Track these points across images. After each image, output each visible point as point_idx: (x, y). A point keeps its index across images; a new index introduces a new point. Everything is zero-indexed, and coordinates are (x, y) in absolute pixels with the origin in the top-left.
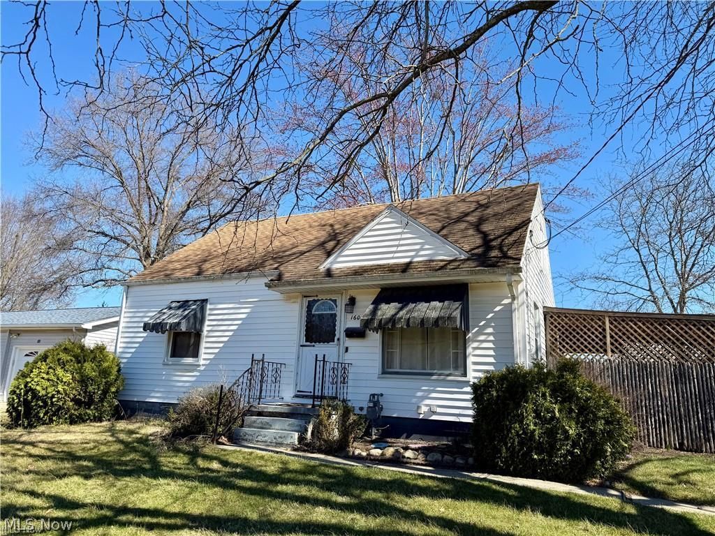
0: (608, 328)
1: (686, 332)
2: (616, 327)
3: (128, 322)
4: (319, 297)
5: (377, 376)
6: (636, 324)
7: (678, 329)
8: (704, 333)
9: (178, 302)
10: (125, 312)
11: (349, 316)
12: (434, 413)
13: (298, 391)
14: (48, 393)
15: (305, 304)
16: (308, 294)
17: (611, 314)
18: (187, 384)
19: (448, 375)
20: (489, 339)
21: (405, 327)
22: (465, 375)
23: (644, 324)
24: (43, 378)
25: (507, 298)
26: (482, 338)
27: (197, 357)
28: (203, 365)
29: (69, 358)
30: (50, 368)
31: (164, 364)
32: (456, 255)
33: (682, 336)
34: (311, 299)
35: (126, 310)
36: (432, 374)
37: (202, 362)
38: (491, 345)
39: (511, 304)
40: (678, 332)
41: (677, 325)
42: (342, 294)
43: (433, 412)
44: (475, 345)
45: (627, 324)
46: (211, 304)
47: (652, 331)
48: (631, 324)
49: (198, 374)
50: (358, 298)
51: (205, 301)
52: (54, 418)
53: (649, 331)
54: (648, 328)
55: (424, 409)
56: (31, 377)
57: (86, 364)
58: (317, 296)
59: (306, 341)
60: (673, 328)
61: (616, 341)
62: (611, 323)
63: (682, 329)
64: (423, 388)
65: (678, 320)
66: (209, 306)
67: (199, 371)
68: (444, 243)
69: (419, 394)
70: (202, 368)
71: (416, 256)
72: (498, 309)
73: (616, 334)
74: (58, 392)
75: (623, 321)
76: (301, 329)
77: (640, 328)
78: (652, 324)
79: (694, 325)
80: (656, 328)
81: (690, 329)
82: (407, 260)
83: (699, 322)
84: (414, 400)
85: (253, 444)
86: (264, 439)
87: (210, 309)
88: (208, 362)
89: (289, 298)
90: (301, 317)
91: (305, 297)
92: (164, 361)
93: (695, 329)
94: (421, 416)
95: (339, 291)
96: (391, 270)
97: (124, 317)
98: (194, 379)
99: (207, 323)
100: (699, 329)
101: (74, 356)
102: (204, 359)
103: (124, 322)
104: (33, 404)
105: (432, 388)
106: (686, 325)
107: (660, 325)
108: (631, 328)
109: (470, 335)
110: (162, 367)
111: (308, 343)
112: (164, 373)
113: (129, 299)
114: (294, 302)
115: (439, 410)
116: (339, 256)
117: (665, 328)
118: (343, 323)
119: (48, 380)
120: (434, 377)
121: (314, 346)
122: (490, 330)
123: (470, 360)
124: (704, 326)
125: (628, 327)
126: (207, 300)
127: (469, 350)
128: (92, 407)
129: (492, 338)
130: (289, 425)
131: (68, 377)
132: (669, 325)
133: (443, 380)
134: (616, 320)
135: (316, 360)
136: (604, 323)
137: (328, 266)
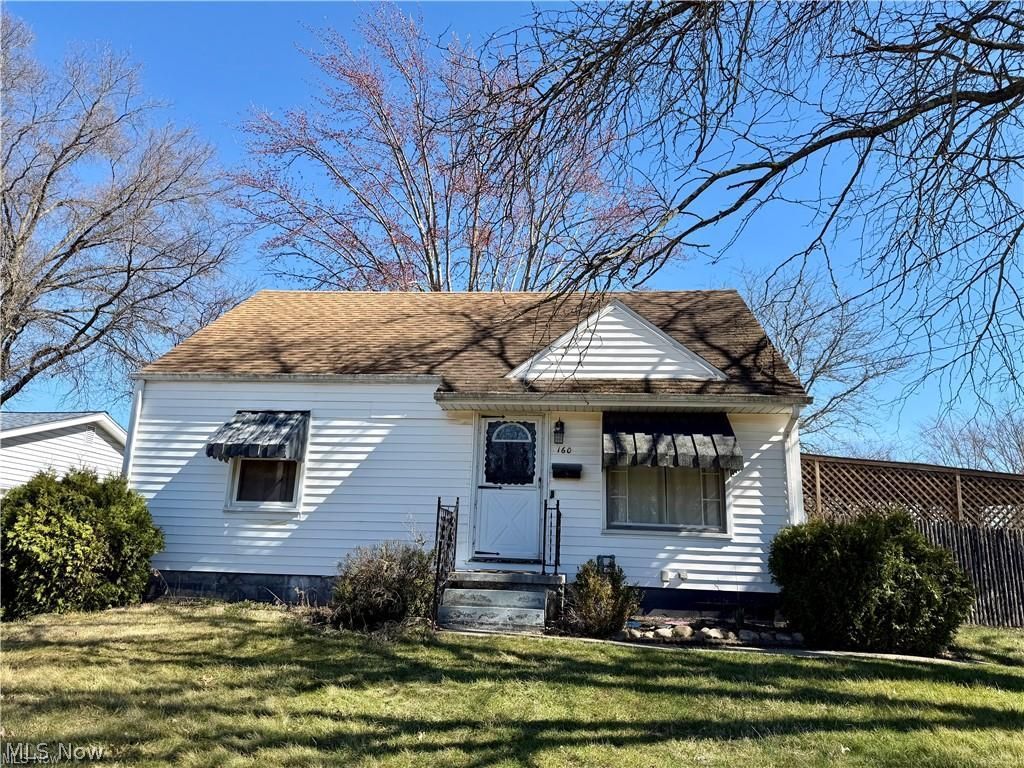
0: (818, 475)
1: (902, 483)
2: (827, 474)
3: (144, 440)
4: (508, 419)
5: (599, 532)
6: (848, 472)
7: (893, 479)
8: (920, 484)
9: (254, 412)
10: (140, 424)
11: (555, 447)
12: (684, 580)
13: (477, 553)
14: (56, 558)
15: (485, 427)
16: (488, 414)
17: (822, 459)
18: (274, 544)
19: (700, 531)
20: (755, 485)
21: (672, 466)
22: (724, 530)
23: (857, 472)
24: (41, 532)
25: (779, 434)
26: (747, 483)
27: (291, 500)
28: (304, 513)
29: (83, 498)
30: (51, 514)
31: (224, 511)
32: (710, 374)
33: (897, 487)
34: (493, 420)
35: (142, 421)
36: (679, 530)
37: (301, 509)
38: (756, 493)
39: (783, 442)
40: (893, 483)
41: (893, 474)
42: (544, 416)
43: (682, 579)
44: (738, 492)
45: (839, 471)
46: (315, 419)
47: (866, 481)
48: (844, 471)
49: (296, 527)
50: (567, 423)
51: (306, 414)
52: (60, 601)
53: (862, 481)
54: (862, 476)
55: (671, 575)
56: (15, 531)
57: (113, 509)
58: (503, 417)
59: (487, 481)
60: (888, 478)
61: (827, 491)
62: (822, 470)
63: (897, 479)
64: (668, 548)
65: (894, 468)
66: (312, 423)
67: (297, 522)
68: (694, 358)
69: (662, 556)
70: (303, 518)
71: (653, 371)
72: (765, 447)
73: (827, 482)
74: (75, 556)
75: (835, 467)
76: (478, 463)
77: (853, 476)
78: (866, 473)
79: (910, 476)
80: (870, 477)
81: (906, 479)
82: (641, 376)
83: (915, 471)
84: (655, 564)
85: (474, 627)
86: (492, 620)
87: (315, 427)
88: (315, 508)
89: (455, 417)
90: (478, 445)
91: (484, 417)
92: (226, 506)
93: (910, 480)
94: (666, 585)
95: (541, 413)
96: (627, 388)
97: (139, 432)
98: (287, 535)
99: (309, 448)
100: (915, 480)
101: (91, 495)
102: (306, 504)
103: (138, 440)
104: (22, 577)
105: (679, 548)
106: (901, 475)
107: (875, 473)
108: (844, 476)
109: (730, 479)
110: (222, 515)
111: (491, 484)
112: (226, 525)
113: (147, 402)
114: (465, 424)
115: (691, 576)
116: (537, 362)
117: (879, 478)
118: (546, 456)
119: (52, 535)
120: (684, 534)
121: (500, 488)
122: (756, 474)
123: (731, 512)
124: (919, 476)
125: (840, 475)
126: (309, 412)
127: (729, 500)
128: (119, 582)
129: (758, 484)
130: (520, 600)
131: (87, 531)
132: (884, 474)
133: (697, 537)
134: (826, 467)
135: (546, 509)
136: (813, 469)
137: (521, 375)
